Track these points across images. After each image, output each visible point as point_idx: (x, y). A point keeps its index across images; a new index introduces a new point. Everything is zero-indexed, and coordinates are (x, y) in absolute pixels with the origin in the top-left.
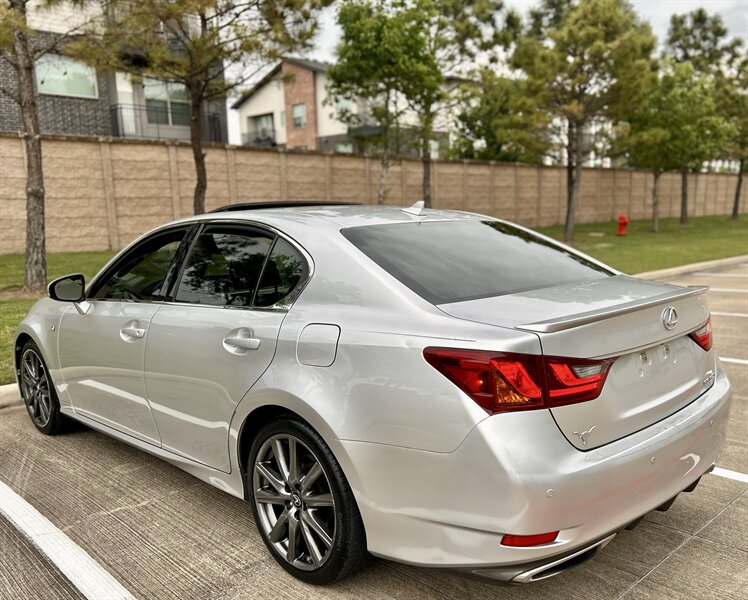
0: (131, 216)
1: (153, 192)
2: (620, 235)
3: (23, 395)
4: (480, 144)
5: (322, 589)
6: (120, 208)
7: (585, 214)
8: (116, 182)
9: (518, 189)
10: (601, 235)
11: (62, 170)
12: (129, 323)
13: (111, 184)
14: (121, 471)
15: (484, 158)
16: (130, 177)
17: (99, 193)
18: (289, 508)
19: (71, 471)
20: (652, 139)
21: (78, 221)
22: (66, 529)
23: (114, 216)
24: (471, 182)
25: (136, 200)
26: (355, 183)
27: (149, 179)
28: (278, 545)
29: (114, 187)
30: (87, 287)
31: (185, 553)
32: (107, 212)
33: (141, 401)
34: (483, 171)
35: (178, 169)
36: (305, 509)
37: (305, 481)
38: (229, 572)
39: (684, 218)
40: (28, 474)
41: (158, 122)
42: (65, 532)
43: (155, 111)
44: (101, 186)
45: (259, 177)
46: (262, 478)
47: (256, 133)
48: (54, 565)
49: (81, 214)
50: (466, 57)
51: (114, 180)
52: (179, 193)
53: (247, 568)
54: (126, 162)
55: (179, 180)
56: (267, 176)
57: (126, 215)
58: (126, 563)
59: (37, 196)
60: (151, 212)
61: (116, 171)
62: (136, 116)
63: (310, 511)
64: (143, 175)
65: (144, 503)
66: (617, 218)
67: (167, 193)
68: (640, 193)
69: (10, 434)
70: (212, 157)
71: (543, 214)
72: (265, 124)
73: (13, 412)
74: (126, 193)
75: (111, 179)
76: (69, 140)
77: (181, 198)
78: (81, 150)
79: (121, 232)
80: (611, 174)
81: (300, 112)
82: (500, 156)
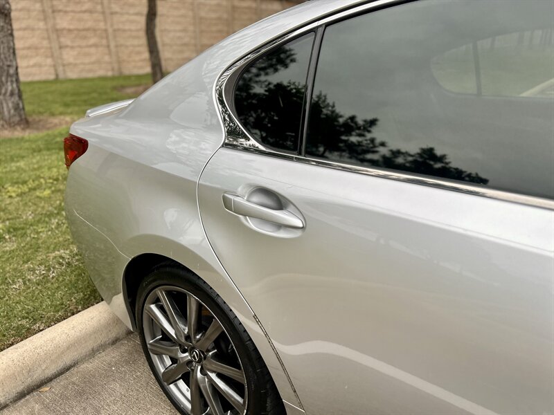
0: (72, 47)
1: (89, 24)
6: (62, 40)
8: (56, 14)
13: (51, 16)
16: (68, 9)
17: (41, 25)
23: (57, 47)
25: (76, 32)
27: (85, 12)
29: (54, 18)
32: (50, 42)
44: (42, 17)
51: (54, 12)
52: (112, 25)
55: (112, 13)
56: (183, 12)
57: (68, 46)
60: (89, 43)
61: (55, 3)
64: (78, 8)
67: (102, 25)
74: (65, 25)
75: (50, 11)
77: (115, 30)
79: (65, 62)
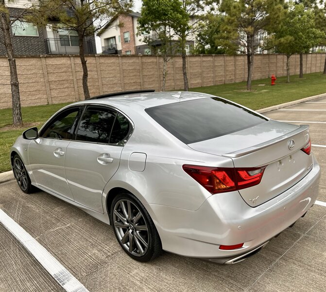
0: (56, 89)
1: (65, 78)
2: (272, 85)
3: (15, 176)
4: (207, 47)
5: (144, 264)
6: (51, 86)
7: (256, 76)
9: (225, 66)
10: (264, 85)
11: (25, 71)
12: (57, 149)
13: (46, 75)
14: (58, 210)
15: (210, 53)
16: (55, 72)
17: (42, 80)
18: (129, 230)
19: (37, 211)
20: (285, 41)
21: (34, 93)
22: (37, 238)
23: (49, 89)
24: (204, 64)
25: (58, 82)
26: (153, 68)
27: (63, 72)
28: (125, 245)
29: (48, 77)
30: (39, 131)
31: (87, 248)
32: (46, 88)
33: (64, 179)
34: (210, 59)
35: (75, 67)
36: (136, 231)
37: (135, 219)
38: (105, 257)
39: (301, 75)
40: (20, 212)
41: (65, 45)
42: (36, 240)
43: (63, 41)
44: (43, 77)
45: (110, 68)
46: (117, 217)
47: (108, 46)
48: (33, 255)
49: (35, 89)
50: (200, 9)
51: (48, 73)
52: (76, 78)
53: (112, 254)
54: (52, 65)
55: (76, 72)
56: (114, 67)
57: (54, 89)
58: (62, 254)
59: (15, 85)
60: (65, 87)
61: (48, 70)
62: (55, 43)
63: (138, 232)
64: (60, 71)
65: (68, 225)
66: (271, 77)
67: (71, 78)
68: (281, 65)
69: (11, 194)
70: (89, 61)
71: (237, 77)
72: (112, 41)
73: (12, 183)
74: (53, 79)
75: (46, 73)
76: (28, 57)
77: (77, 80)
78: (33, 61)
79: (52, 96)
80: (267, 57)
81: (127, 35)
82: (217, 51)
